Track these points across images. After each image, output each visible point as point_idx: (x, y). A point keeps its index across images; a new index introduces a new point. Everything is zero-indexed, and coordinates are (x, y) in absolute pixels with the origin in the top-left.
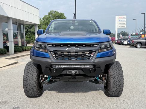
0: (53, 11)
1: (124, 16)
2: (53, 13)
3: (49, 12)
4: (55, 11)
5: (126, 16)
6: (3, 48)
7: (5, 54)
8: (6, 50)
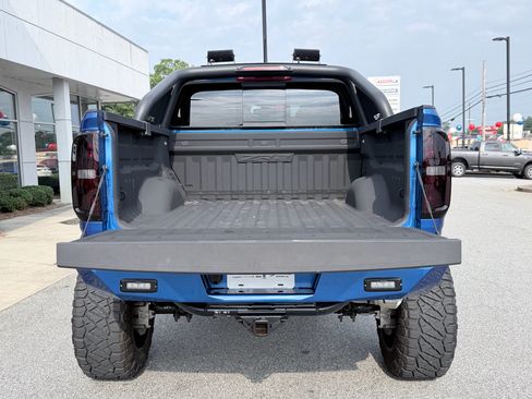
0: (170, 60)
1: (394, 78)
2: (170, 66)
3: (158, 63)
4: (177, 62)
5: (398, 78)
6: (36, 184)
7: (49, 203)
8: (52, 189)
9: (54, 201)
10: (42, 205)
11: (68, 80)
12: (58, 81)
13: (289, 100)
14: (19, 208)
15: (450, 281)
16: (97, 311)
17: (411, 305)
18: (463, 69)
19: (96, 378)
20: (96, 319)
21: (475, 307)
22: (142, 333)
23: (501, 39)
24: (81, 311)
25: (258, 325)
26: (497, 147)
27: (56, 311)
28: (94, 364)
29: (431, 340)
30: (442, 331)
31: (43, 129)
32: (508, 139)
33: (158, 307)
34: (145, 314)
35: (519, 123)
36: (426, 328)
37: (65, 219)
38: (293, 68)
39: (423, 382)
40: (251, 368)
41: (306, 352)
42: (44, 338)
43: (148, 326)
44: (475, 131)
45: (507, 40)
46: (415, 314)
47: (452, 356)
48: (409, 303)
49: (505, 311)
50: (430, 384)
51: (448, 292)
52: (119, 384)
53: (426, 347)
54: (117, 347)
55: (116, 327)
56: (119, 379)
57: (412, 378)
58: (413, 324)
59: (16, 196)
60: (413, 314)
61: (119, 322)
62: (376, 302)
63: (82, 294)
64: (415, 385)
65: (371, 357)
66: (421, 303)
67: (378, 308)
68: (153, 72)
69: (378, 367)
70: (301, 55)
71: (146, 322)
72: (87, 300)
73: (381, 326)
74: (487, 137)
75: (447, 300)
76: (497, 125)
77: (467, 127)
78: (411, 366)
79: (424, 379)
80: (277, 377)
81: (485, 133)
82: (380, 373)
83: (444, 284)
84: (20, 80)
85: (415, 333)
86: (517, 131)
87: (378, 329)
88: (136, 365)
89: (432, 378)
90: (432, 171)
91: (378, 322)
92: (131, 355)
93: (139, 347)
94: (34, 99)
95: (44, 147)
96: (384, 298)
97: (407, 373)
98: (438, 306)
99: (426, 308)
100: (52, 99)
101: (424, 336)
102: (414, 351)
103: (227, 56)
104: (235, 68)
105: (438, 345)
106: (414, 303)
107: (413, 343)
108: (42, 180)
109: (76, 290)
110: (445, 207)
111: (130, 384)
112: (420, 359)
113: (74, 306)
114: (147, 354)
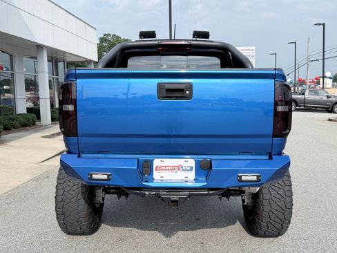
0: (109, 35)
1: (252, 48)
2: (109, 38)
3: (102, 36)
4: (114, 35)
5: (254, 48)
6: (25, 112)
7: (34, 124)
8: (35, 116)
9: (37, 123)
10: (29, 126)
11: (46, 47)
12: (40, 47)
13: (189, 63)
14: (15, 128)
15: (289, 176)
16: (71, 192)
17: (265, 191)
18: (295, 43)
19: (69, 234)
20: (70, 197)
21: (302, 193)
22: (97, 206)
23: (320, 24)
24: (61, 192)
25: (173, 201)
26: (316, 93)
27: (41, 192)
28: (69, 225)
29: (276, 212)
30: (283, 207)
31: (29, 77)
32: (323, 88)
33: (107, 190)
34: (100, 194)
35: (330, 78)
36: (274, 205)
37: (44, 135)
38: (193, 42)
39: (271, 239)
40: (164, 229)
41: (199, 219)
42: (35, 208)
43: (102, 202)
44: (302, 82)
45: (324, 25)
46: (267, 196)
47: (289, 223)
48: (264, 190)
49: (321, 195)
50: (275, 240)
51: (287, 183)
52: (84, 238)
53: (273, 217)
54: (83, 214)
55: (82, 202)
56: (83, 234)
57: (265, 236)
58: (265, 202)
59: (13, 120)
60: (266, 196)
61: (84, 199)
62: (244, 189)
63: (61, 181)
64: (266, 240)
65: (238, 223)
66: (271, 190)
67: (244, 192)
68: (99, 42)
69: (243, 229)
70: (198, 34)
71: (101, 199)
72: (65, 185)
73: (245, 204)
74: (309, 86)
75: (287, 188)
76: (316, 79)
77: (297, 79)
78: (264, 228)
79: (271, 237)
80: (181, 234)
81: (308, 83)
82: (244, 233)
83: (285, 178)
84: (16, 46)
85: (267, 208)
86: (329, 82)
87: (243, 206)
88: (94, 226)
89: (276, 236)
90: (280, 109)
91: (243, 201)
92: (91, 219)
93: (96, 214)
94: (25, 59)
95: (29, 89)
96: (249, 186)
97: (261, 232)
98: (281, 192)
99: (273, 193)
100: (36, 59)
101: (273, 210)
102: (266, 219)
103: (152, 35)
104: (156, 42)
105: (281, 216)
106: (267, 190)
107: (265, 214)
108: (29, 110)
109: (58, 179)
110: (288, 131)
111: (90, 238)
112: (269, 225)
113: (56, 188)
114: (100, 219)
